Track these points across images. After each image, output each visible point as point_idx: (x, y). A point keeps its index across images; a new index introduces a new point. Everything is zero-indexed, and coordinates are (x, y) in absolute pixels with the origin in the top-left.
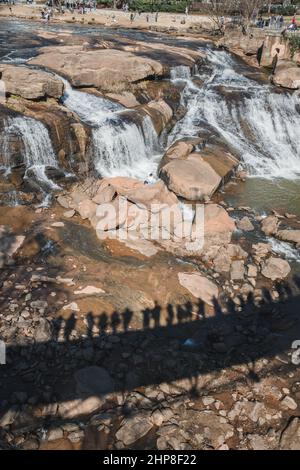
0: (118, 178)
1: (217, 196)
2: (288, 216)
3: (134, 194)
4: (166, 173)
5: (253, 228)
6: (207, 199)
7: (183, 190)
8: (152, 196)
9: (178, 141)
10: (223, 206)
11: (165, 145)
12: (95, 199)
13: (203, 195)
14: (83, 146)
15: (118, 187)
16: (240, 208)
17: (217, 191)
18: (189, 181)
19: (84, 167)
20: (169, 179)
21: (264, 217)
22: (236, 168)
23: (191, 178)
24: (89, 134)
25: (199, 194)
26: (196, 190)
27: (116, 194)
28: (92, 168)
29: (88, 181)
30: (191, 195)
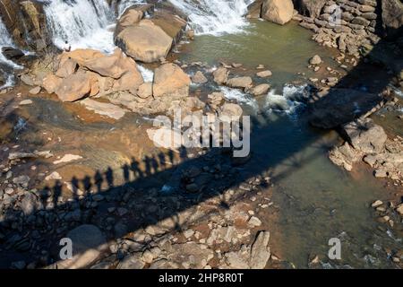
0: (77, 50)
1: (171, 56)
2: (235, 65)
3: (95, 64)
4: (121, 40)
5: (206, 80)
6: (163, 60)
7: (140, 54)
8: (112, 63)
9: (128, 9)
10: (178, 64)
11: (117, 13)
12: (57, 74)
13: (159, 57)
14: (37, 24)
15: (79, 59)
16: (193, 64)
17: (170, 51)
18: (144, 45)
19: (41, 44)
20: (125, 45)
21: (214, 69)
22: (184, 28)
23: (146, 42)
24: (41, 11)
25: (155, 55)
26: (152, 52)
27: (77, 66)
28: (50, 45)
29: (48, 57)
30: (148, 58)
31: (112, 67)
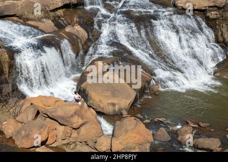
0: (40, 96)
1: (133, 110)
2: (202, 125)
3: (55, 112)
4: (84, 90)
5: (169, 138)
6: (125, 113)
7: (101, 105)
8: (72, 112)
9: (94, 61)
10: (141, 119)
12: (18, 118)
13: (120, 110)
14: (6, 70)
15: (40, 105)
16: (156, 120)
17: (133, 105)
18: (107, 96)
19: (7, 89)
20: (87, 95)
21: (179, 127)
22: (149, 82)
23: (108, 94)
24: (12, 58)
25: (117, 108)
26: (114, 105)
27: (38, 113)
28: (15, 90)
29: (12, 101)
30: (109, 110)
31: (72, 116)
